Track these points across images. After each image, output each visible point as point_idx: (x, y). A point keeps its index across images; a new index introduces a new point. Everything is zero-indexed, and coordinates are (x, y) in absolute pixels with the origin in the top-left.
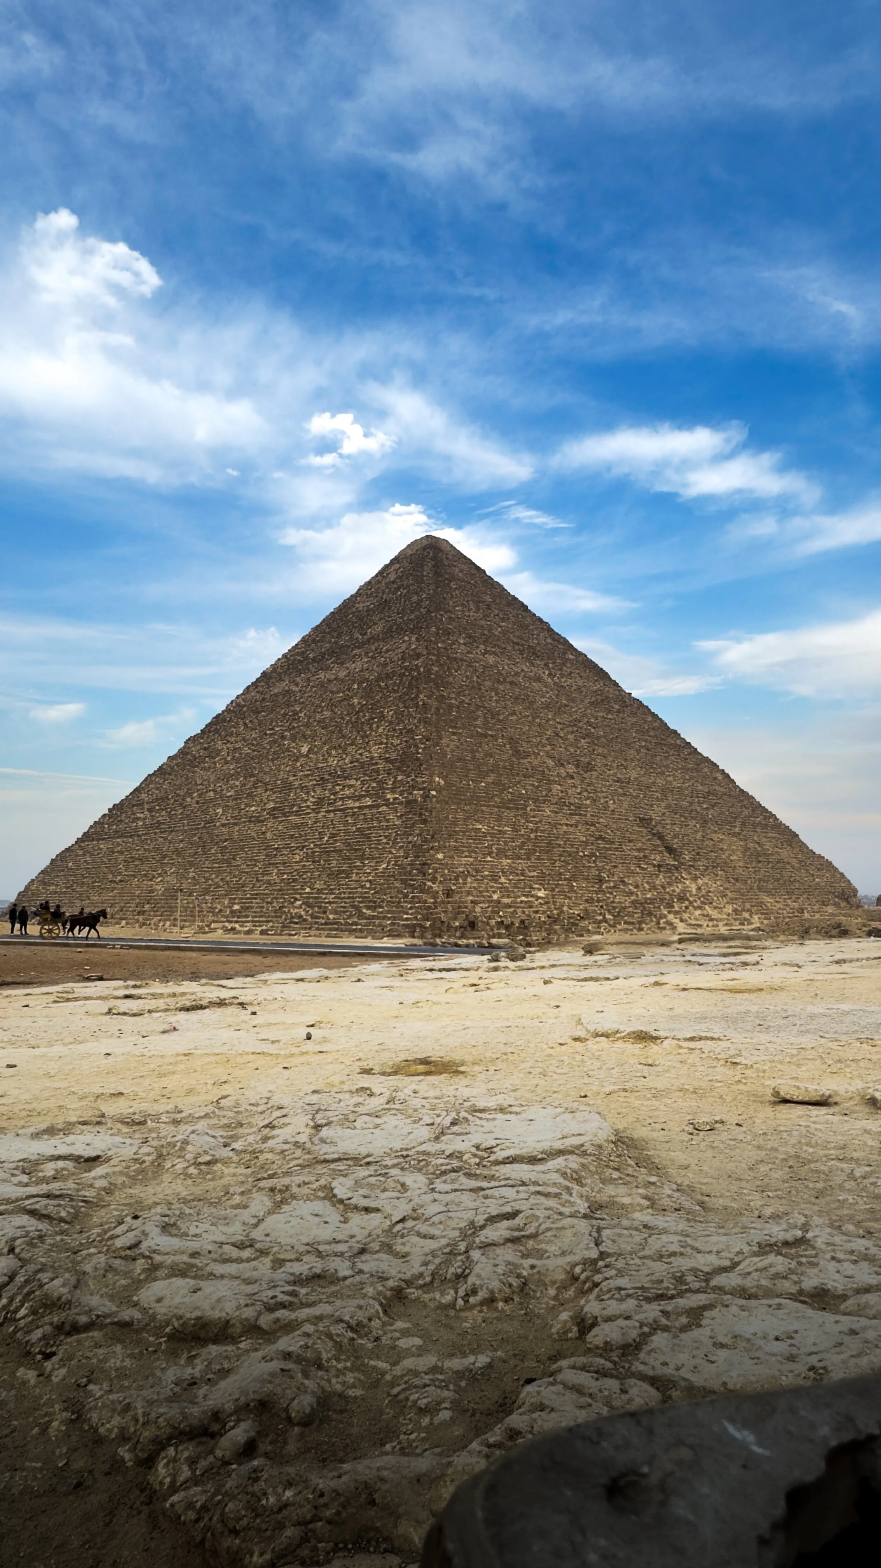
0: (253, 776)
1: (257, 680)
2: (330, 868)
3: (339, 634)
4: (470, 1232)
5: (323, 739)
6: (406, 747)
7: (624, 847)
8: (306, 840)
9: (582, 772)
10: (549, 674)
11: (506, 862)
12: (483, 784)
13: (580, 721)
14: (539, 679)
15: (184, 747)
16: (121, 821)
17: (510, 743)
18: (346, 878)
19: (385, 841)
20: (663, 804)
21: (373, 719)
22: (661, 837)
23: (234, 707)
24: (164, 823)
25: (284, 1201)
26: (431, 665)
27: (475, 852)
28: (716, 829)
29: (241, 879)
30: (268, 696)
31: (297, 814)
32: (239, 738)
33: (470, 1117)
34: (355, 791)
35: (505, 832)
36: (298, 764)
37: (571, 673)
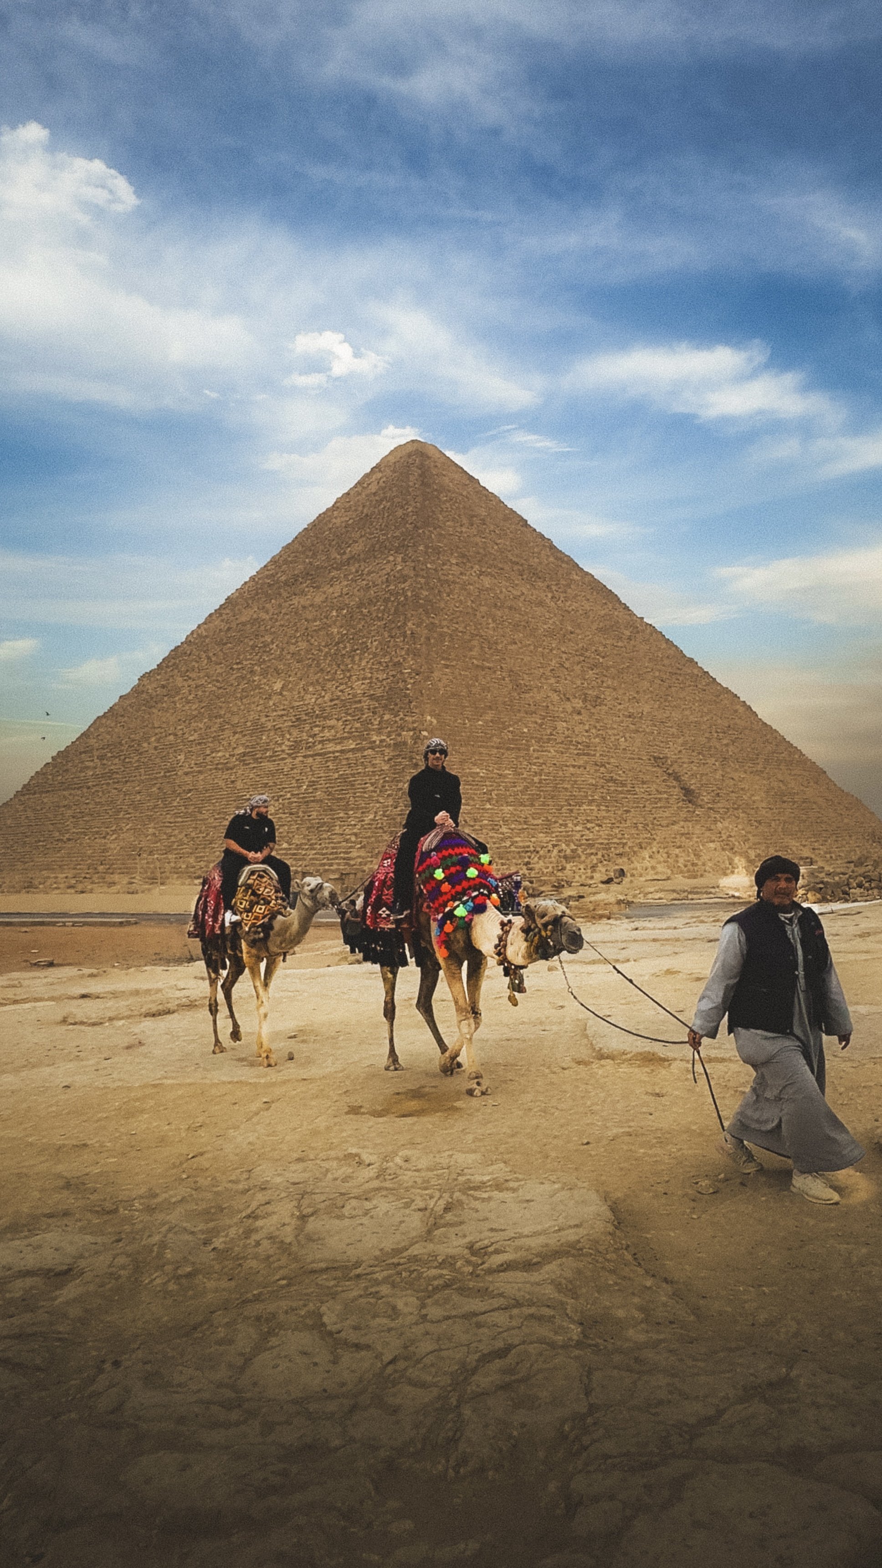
0: (220, 717)
1: (221, 606)
2: (310, 820)
3: (314, 554)
4: (461, 1378)
5: (299, 675)
6: (393, 682)
7: (637, 790)
8: (281, 790)
9: (589, 707)
10: (552, 598)
11: (507, 809)
12: (480, 723)
13: (587, 650)
14: (541, 603)
15: (139, 685)
16: (67, 771)
17: (510, 676)
18: (328, 831)
19: (372, 788)
20: (680, 741)
21: (355, 651)
22: (677, 778)
23: (196, 639)
24: (117, 773)
25: (271, 1333)
26: (419, 589)
27: (473, 800)
28: (737, 767)
29: (207, 834)
30: (234, 625)
31: (270, 759)
32: (202, 675)
33: (464, 1198)
34: (337, 732)
35: (505, 776)
36: (271, 703)
37: (576, 595)
